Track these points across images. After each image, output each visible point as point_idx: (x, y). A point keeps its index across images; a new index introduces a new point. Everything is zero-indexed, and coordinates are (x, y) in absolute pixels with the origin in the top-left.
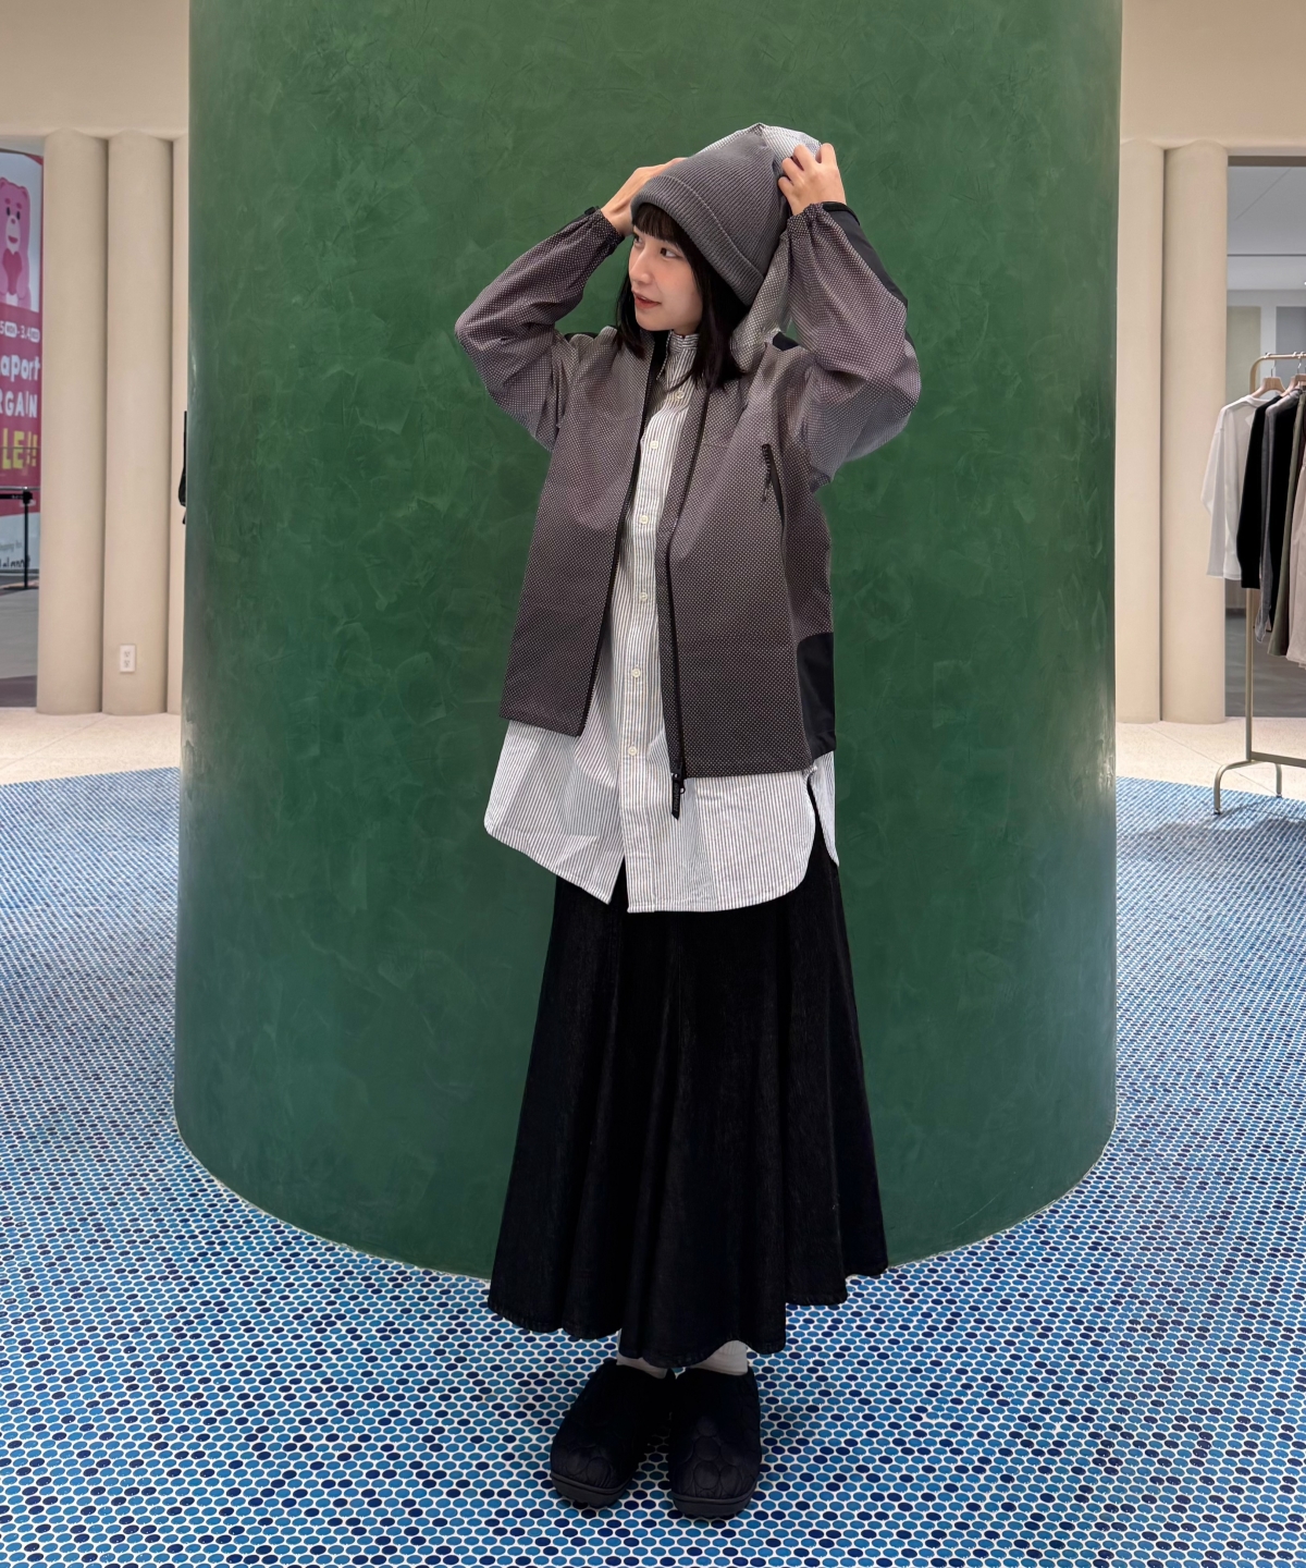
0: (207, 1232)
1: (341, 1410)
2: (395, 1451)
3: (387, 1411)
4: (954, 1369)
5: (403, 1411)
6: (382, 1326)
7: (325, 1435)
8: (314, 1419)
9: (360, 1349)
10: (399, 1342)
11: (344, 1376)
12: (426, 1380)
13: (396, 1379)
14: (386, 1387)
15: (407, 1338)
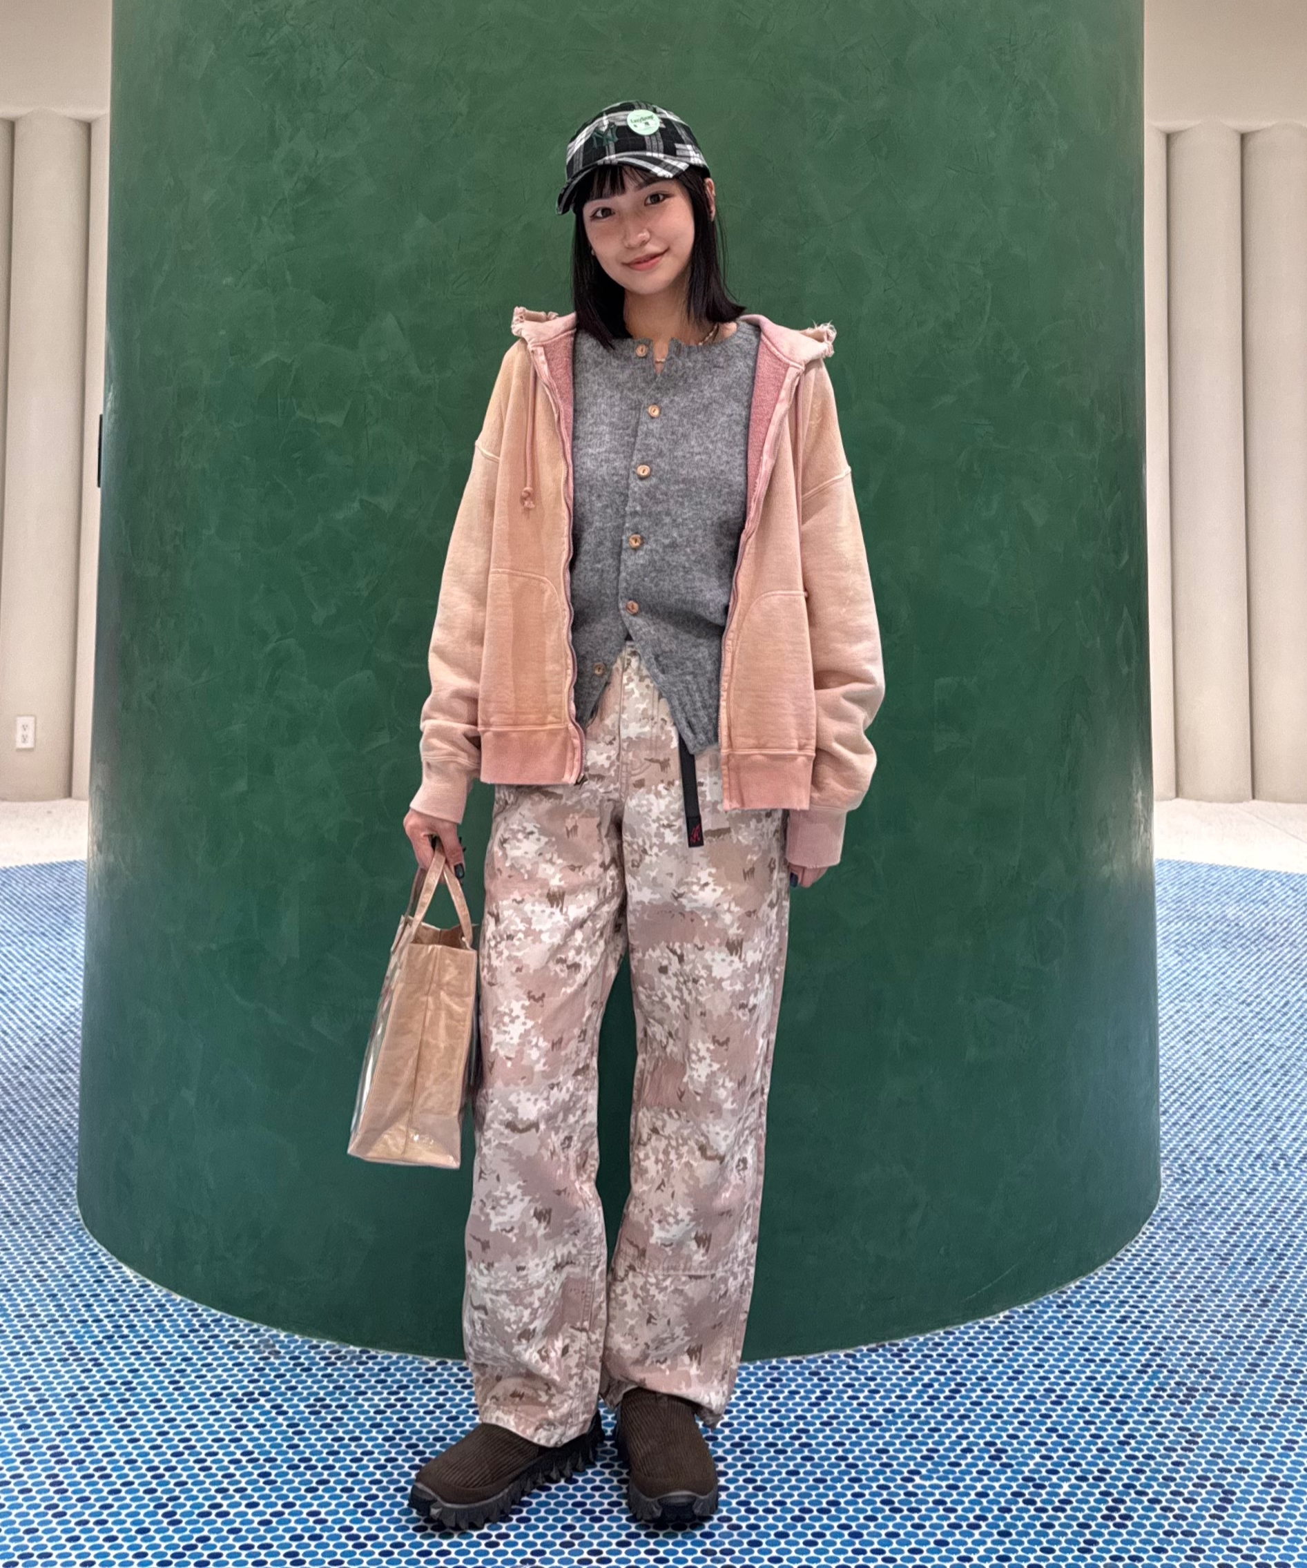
0: (113, 1316)
2: (323, 1516)
4: (954, 1436)
7: (245, 1502)
10: (329, 1417)
11: (267, 1448)
13: (326, 1451)
15: (339, 1413)
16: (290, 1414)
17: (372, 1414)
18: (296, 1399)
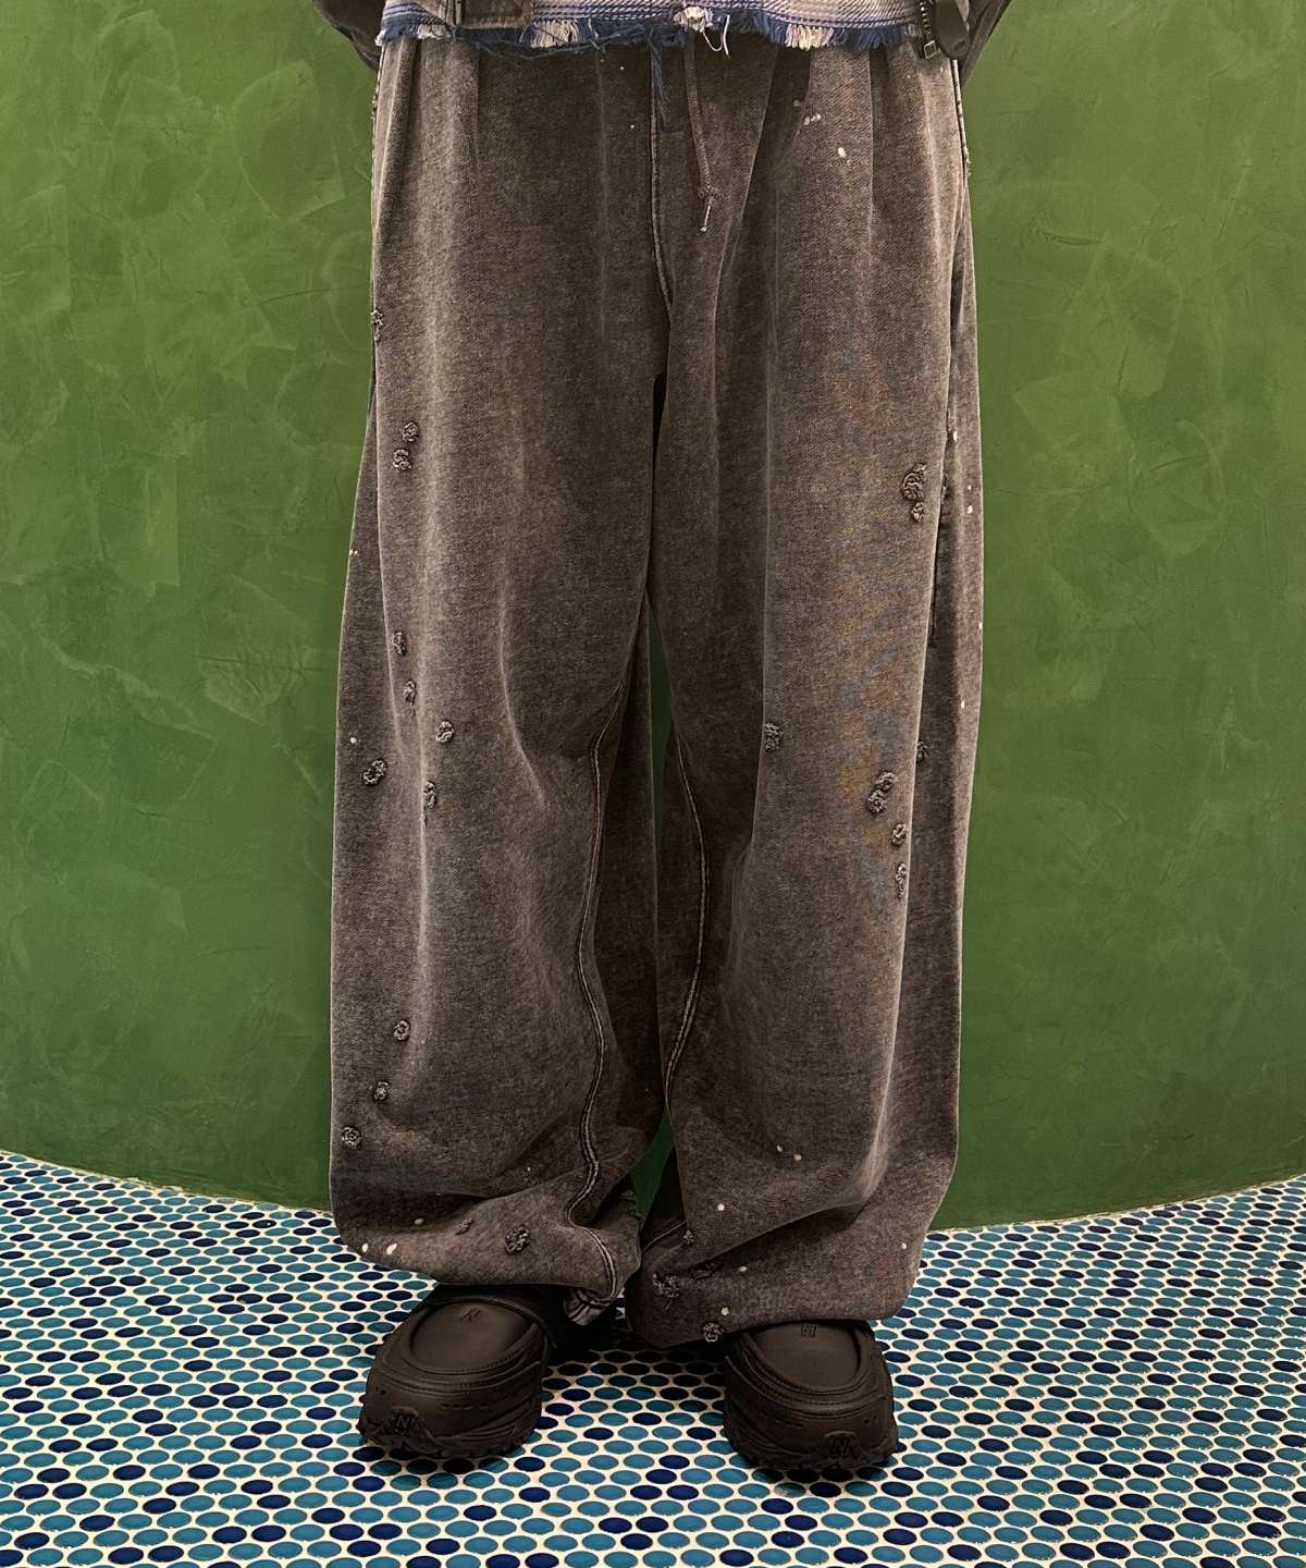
1: (144, 1426)
2: (275, 1491)
3: (250, 1424)
5: (284, 1423)
6: (222, 1292)
7: (112, 1468)
8: (85, 1442)
9: (178, 1328)
10: (260, 1316)
11: (148, 1369)
12: (328, 1372)
13: (262, 1372)
14: (242, 1385)
15: (277, 1309)
16: (185, 1312)
17: (338, 1310)
18: (192, 1287)
